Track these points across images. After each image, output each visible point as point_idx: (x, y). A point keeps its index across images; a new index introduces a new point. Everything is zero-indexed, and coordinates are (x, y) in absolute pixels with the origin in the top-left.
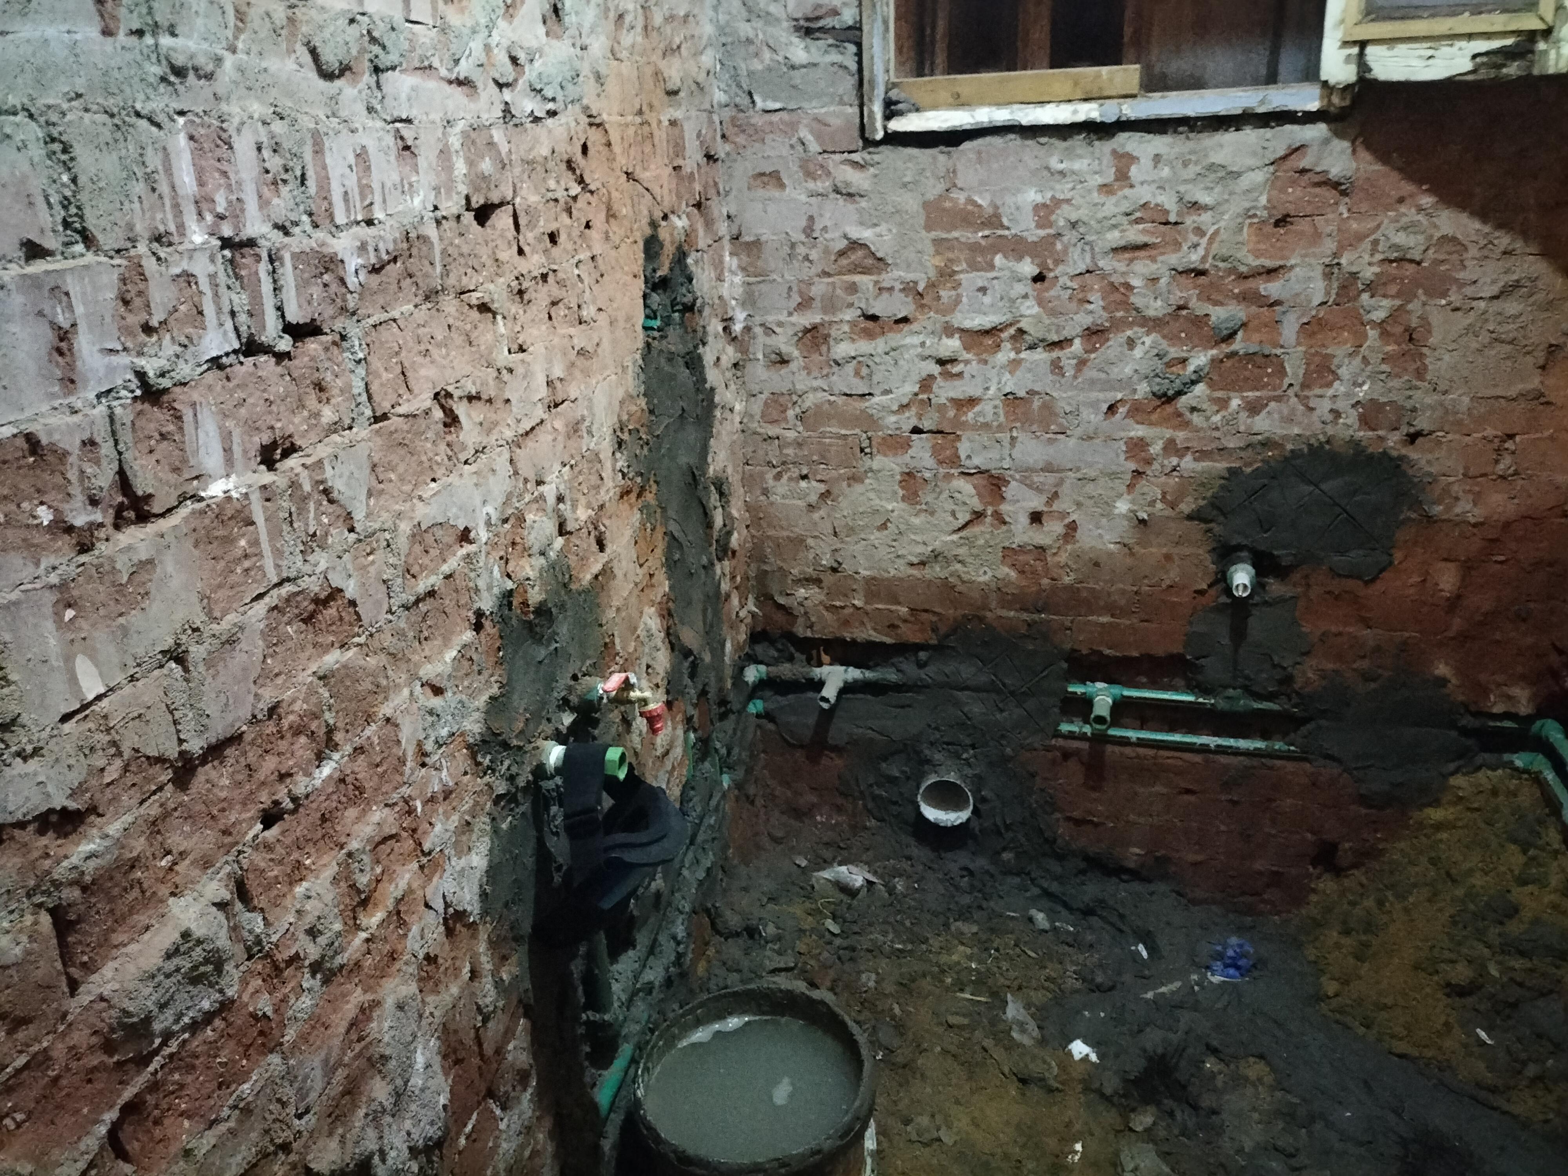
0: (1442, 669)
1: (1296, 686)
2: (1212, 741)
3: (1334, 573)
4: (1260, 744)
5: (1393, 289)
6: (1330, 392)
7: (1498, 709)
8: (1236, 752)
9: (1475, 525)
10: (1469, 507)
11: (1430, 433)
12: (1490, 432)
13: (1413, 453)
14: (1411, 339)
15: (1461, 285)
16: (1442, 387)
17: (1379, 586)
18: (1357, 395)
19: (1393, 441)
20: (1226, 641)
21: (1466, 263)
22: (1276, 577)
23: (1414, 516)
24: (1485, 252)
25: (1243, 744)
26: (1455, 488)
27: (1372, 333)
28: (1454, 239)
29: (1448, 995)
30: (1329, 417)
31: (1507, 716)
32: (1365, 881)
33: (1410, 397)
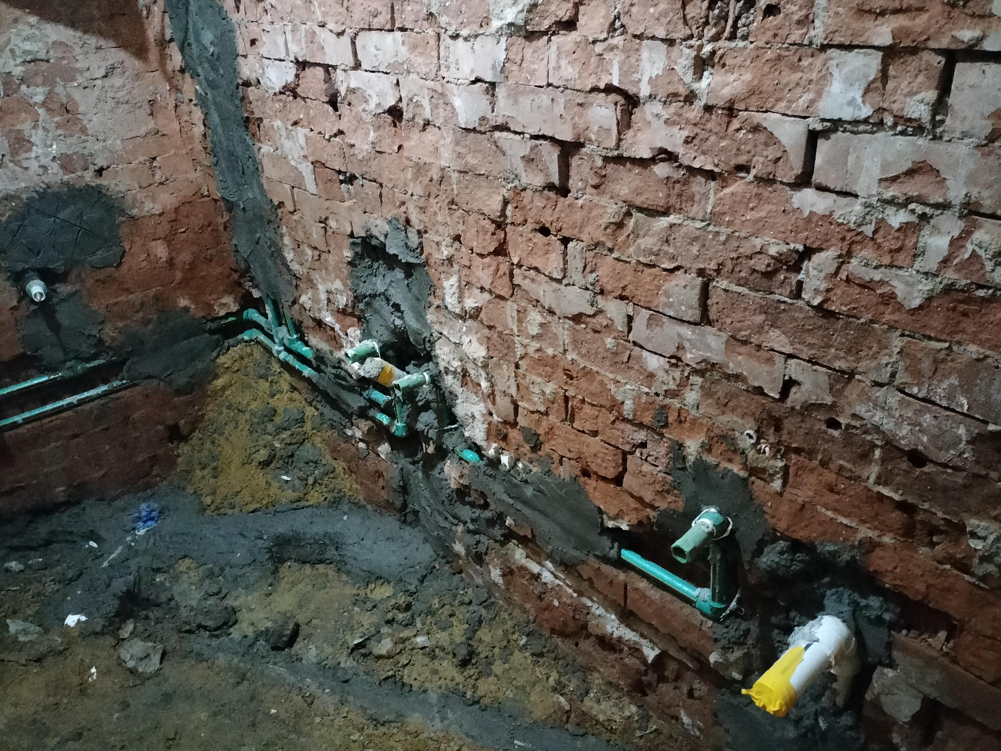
0: (183, 302)
1: (107, 344)
2: (74, 399)
3: (94, 267)
4: (103, 388)
5: (39, 80)
6: (33, 155)
7: (222, 313)
8: (91, 399)
9: (160, 215)
10: (151, 206)
11: (108, 167)
12: (141, 159)
13: (103, 181)
14: (68, 111)
15: (81, 72)
16: (100, 138)
17: (125, 268)
18: (51, 153)
19: (89, 177)
20: (49, 334)
21: (77, 58)
22: (59, 282)
23: (124, 219)
24: (85, 49)
25: (92, 392)
26: (139, 196)
27: (41, 111)
28: (61, 43)
29: (262, 468)
30: (41, 171)
31: (228, 315)
32: (201, 436)
33: (85, 148)
